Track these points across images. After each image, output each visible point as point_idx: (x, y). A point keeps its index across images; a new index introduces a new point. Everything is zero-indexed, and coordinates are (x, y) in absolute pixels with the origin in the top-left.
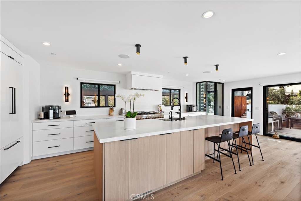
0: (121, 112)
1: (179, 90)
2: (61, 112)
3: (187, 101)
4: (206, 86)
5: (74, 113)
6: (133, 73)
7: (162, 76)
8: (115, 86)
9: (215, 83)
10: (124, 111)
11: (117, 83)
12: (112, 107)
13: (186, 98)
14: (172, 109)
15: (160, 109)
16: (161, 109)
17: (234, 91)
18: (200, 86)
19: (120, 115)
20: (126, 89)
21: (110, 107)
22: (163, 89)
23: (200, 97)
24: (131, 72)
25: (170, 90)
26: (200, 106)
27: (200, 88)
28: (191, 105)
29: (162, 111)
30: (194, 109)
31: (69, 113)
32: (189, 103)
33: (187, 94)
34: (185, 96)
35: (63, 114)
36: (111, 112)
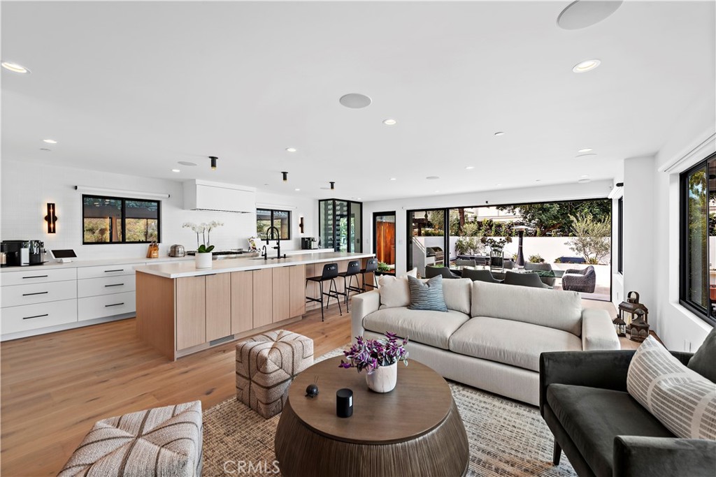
0: (175, 251)
1: (289, 212)
2: (45, 252)
3: (302, 232)
4: (334, 206)
5: (70, 254)
6: (198, 182)
7: (254, 189)
8: (158, 202)
9: (349, 202)
10: (180, 249)
11: (164, 198)
12: (154, 242)
13: (301, 225)
14: (268, 244)
15: (251, 245)
16: (254, 245)
17: (375, 215)
18: (326, 205)
19: (172, 256)
20: (183, 209)
21: (150, 242)
22: (258, 209)
23: (326, 225)
24: (195, 180)
25: (272, 211)
26: (326, 240)
27: (326, 210)
28: (309, 239)
29: (255, 249)
30: (314, 245)
31: (59, 254)
32: (306, 235)
33: (302, 219)
34: (300, 223)
35: (48, 257)
36: (152, 252)
